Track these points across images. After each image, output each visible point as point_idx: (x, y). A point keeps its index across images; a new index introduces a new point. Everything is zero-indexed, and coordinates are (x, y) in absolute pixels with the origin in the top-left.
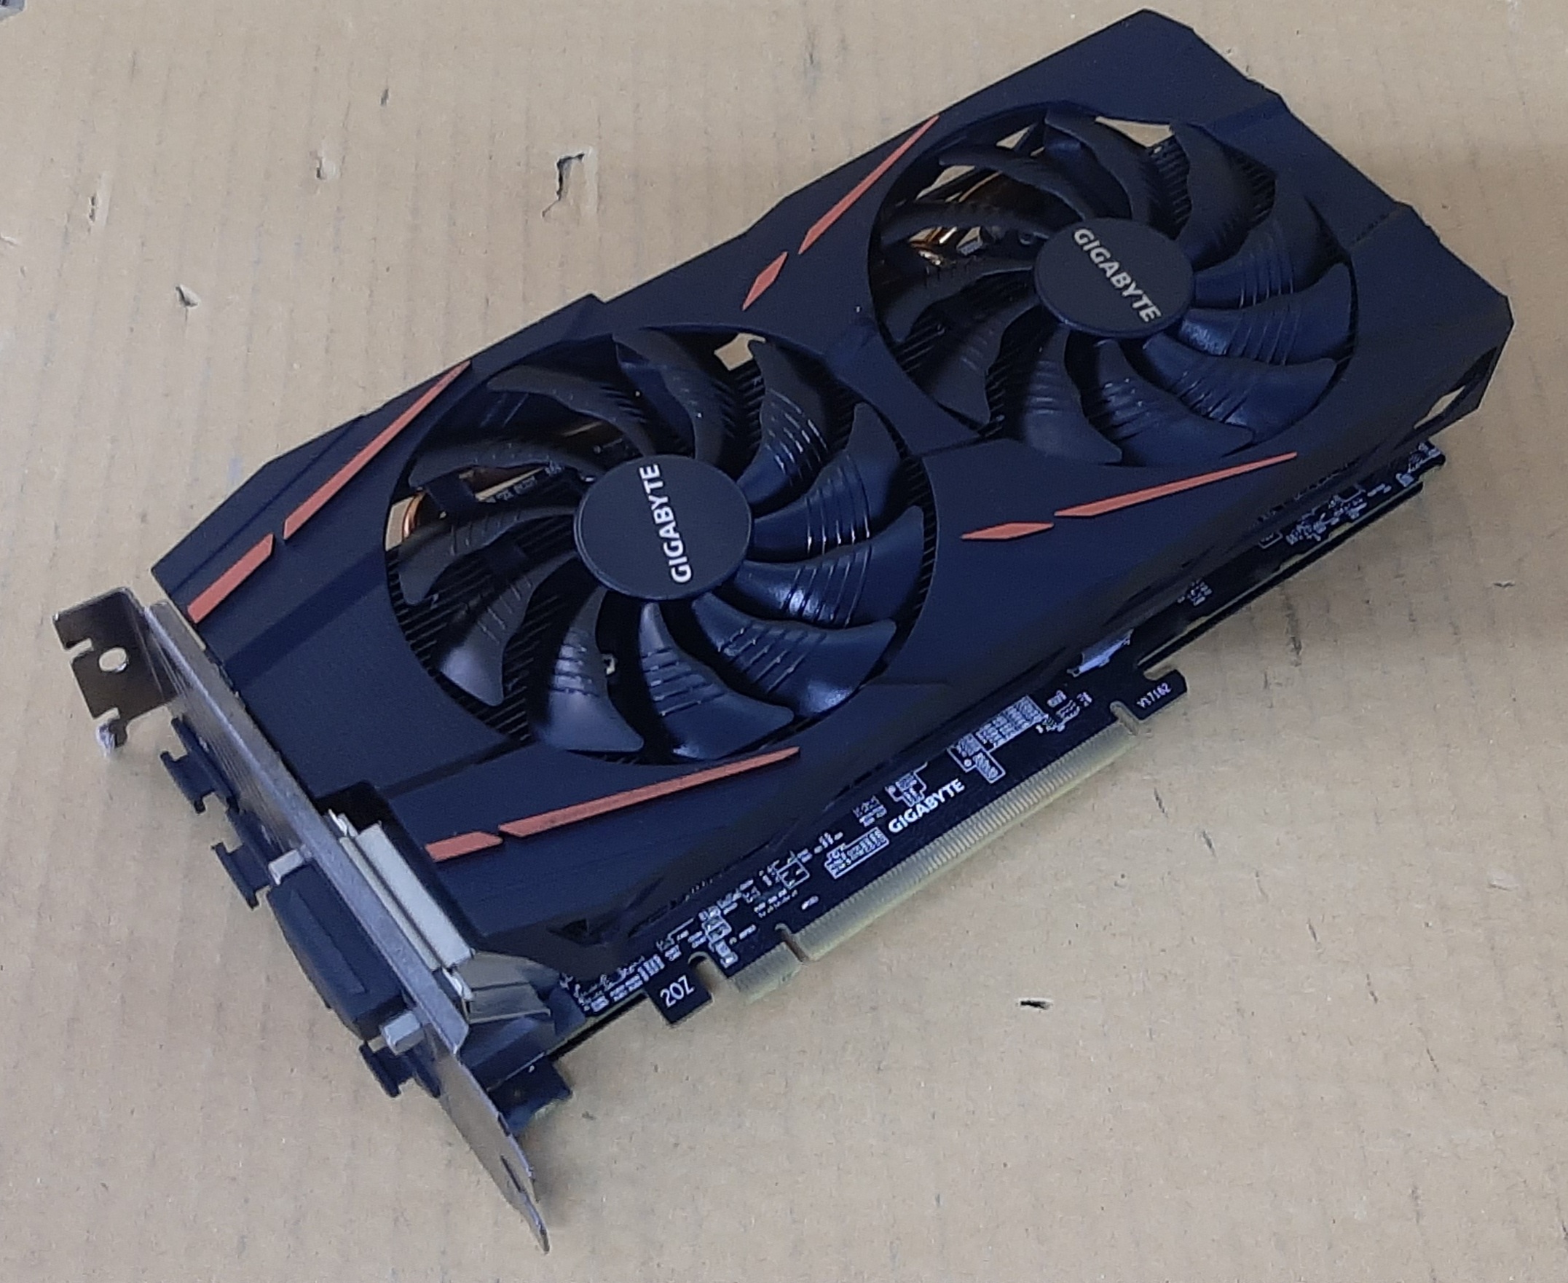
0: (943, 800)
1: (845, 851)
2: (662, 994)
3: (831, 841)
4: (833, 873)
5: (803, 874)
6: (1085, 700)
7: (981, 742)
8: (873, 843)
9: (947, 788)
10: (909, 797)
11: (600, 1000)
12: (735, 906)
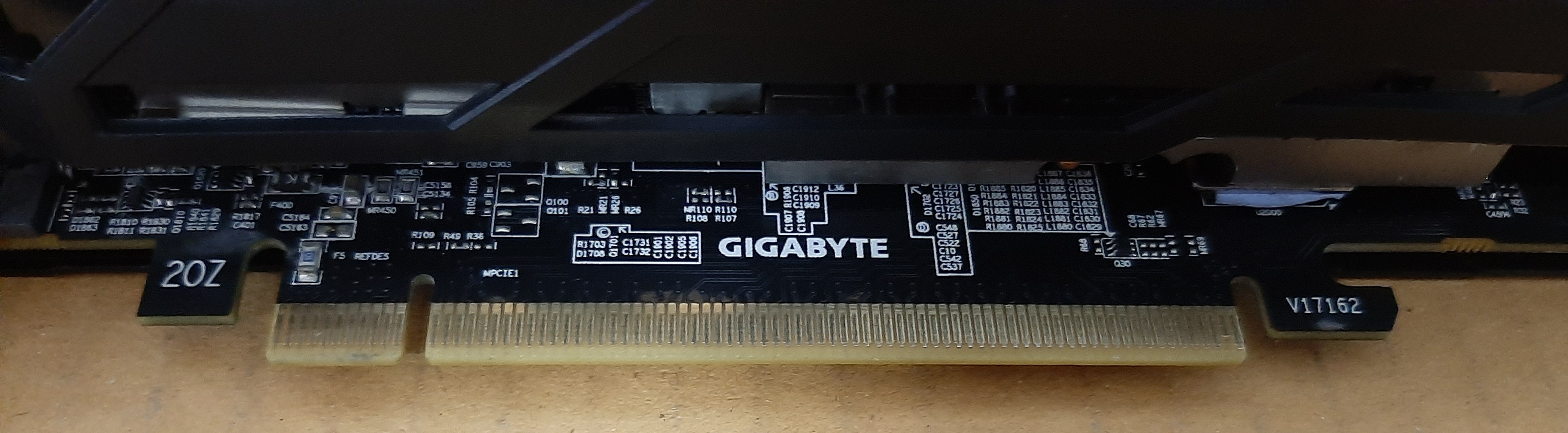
0: (838, 254)
1: (622, 236)
2: (171, 264)
3: (615, 210)
4: (576, 254)
5: (531, 229)
6: (1196, 246)
7: (970, 209)
8: (676, 249)
9: (859, 242)
10: (788, 219)
11: (88, 219)
12: (392, 211)
